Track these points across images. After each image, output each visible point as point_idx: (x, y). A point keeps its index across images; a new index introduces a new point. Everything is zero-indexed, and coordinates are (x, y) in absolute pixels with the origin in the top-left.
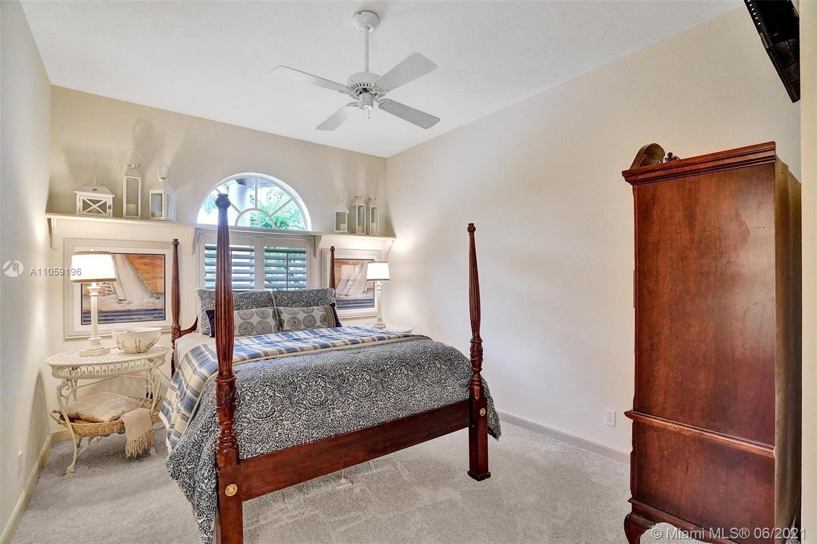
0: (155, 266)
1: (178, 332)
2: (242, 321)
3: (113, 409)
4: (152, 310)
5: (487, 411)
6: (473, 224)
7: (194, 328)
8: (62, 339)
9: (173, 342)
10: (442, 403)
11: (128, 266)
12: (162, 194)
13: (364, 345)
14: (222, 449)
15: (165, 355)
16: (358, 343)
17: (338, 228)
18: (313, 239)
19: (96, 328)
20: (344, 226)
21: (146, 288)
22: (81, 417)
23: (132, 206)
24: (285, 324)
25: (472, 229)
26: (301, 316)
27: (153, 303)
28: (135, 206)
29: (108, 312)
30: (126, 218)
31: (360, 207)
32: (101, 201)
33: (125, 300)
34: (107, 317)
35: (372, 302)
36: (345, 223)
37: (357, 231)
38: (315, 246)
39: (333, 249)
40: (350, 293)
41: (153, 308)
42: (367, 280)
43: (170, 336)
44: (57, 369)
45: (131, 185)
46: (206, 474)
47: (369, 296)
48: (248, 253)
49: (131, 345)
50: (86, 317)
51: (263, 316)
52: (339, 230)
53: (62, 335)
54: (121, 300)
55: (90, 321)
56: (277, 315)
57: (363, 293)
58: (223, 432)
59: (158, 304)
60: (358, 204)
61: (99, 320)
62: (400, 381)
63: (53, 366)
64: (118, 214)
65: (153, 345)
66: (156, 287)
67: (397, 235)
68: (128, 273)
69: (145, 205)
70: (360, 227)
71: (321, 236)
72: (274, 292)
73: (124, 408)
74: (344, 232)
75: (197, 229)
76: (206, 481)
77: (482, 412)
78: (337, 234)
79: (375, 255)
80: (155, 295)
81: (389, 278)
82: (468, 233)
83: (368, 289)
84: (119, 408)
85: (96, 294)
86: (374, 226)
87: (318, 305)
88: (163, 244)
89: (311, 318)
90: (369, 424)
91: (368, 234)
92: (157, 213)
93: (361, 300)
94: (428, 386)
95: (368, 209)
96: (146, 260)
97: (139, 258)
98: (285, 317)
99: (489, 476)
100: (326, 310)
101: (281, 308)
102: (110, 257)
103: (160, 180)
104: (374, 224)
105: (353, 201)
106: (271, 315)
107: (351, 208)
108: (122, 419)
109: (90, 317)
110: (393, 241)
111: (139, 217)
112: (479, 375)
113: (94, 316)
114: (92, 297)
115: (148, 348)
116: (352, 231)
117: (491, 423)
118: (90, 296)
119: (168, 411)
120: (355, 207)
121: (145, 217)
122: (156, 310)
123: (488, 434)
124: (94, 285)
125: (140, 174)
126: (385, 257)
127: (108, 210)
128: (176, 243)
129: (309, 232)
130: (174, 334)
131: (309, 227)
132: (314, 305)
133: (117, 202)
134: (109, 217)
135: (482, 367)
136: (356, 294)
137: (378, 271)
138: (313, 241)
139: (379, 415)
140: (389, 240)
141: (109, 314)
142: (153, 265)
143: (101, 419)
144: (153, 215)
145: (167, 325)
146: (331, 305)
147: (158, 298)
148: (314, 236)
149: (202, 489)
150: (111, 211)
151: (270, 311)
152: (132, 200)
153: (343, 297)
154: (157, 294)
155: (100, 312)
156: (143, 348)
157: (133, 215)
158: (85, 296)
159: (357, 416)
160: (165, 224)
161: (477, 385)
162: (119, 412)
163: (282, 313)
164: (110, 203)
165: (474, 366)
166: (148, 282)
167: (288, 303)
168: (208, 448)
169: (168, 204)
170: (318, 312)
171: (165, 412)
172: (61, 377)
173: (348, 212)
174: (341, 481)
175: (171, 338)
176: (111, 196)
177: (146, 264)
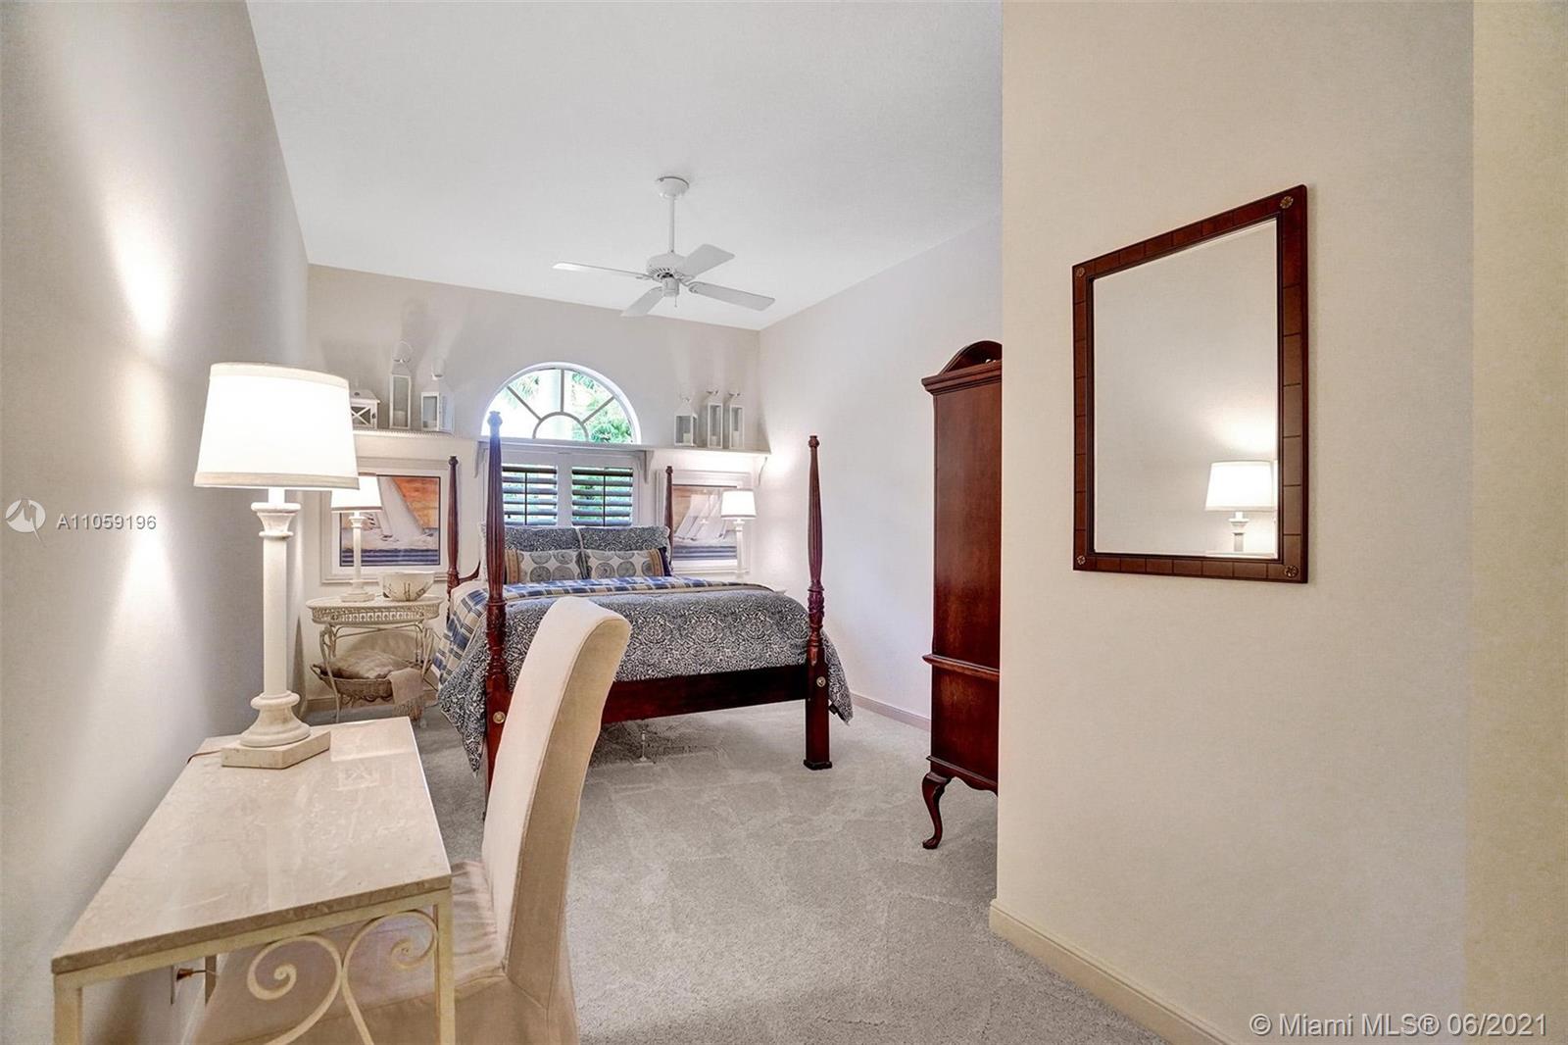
0: (427, 492)
1: (455, 580)
2: (536, 565)
3: (378, 666)
4: (422, 551)
5: (828, 680)
6: (815, 437)
7: (476, 575)
8: (318, 583)
9: (449, 592)
10: (763, 664)
11: (394, 490)
12: (436, 397)
13: (673, 590)
14: (491, 675)
15: (439, 604)
16: (667, 588)
17: (680, 440)
18: (642, 455)
19: (358, 572)
20: (689, 437)
21: (416, 521)
22: (344, 673)
23: (401, 414)
24: (593, 573)
25: (814, 443)
26: (615, 562)
27: (424, 542)
28: (404, 413)
29: (371, 551)
30: (393, 430)
31: (714, 408)
32: (363, 408)
33: (391, 537)
34: (372, 557)
35: (734, 552)
36: (689, 432)
37: (709, 443)
38: (645, 466)
39: (670, 470)
40: (698, 537)
41: (425, 548)
42: (722, 516)
43: (445, 586)
44: (319, 613)
45: (400, 387)
46: (475, 699)
47: (727, 541)
48: (550, 476)
49: (398, 590)
50: (346, 556)
51: (563, 560)
52: (682, 442)
53: (318, 580)
54: (386, 537)
55: (352, 562)
56: (581, 560)
57: (721, 536)
58: (493, 658)
59: (430, 543)
60: (710, 404)
61: (363, 561)
62: (705, 630)
63: (313, 609)
64: (383, 425)
65: (424, 592)
66: (429, 520)
67: (772, 451)
68: (395, 502)
69: (416, 412)
70: (714, 438)
71: (653, 452)
72: (581, 530)
73: (391, 668)
74: (688, 444)
75: (480, 442)
76: (475, 705)
77: (821, 681)
78: (676, 448)
79: (737, 480)
80: (427, 531)
81: (754, 514)
82: (809, 449)
83: (728, 531)
84: (384, 666)
85: (359, 525)
86: (735, 436)
87: (642, 549)
88: (437, 463)
89: (629, 565)
90: (661, 676)
91: (726, 447)
92: (430, 422)
93: (716, 547)
94: (744, 640)
95: (726, 410)
96: (418, 485)
97: (409, 482)
98: (593, 563)
99: (830, 766)
100: (651, 555)
101: (589, 551)
102: (375, 479)
103: (435, 378)
104: (737, 434)
105: (706, 398)
106: (575, 559)
107: (701, 411)
108: (389, 677)
109: (352, 556)
110: (766, 458)
111: (409, 428)
112: (818, 635)
113: (357, 556)
114: (355, 530)
115: (419, 596)
116: (701, 444)
117: (836, 698)
118: (352, 529)
119: (441, 662)
120: (706, 407)
121: (415, 429)
122: (427, 551)
123: (830, 712)
124: (357, 513)
125: (411, 371)
126: (754, 484)
127: (372, 420)
128: (454, 461)
129: (639, 446)
130: (450, 582)
131: (637, 439)
132: (636, 549)
133: (383, 408)
134: (373, 429)
135: (823, 623)
136: (708, 537)
137: (739, 504)
138: (643, 457)
139: (673, 666)
140: (761, 457)
141: (372, 554)
142: (424, 491)
143: (366, 675)
144: (426, 426)
145: (441, 571)
146: (659, 549)
147: (431, 535)
148: (645, 451)
149: (470, 711)
150: (376, 420)
151: (573, 554)
152: (400, 404)
153: (688, 542)
154: (430, 529)
155: (364, 551)
156: (413, 595)
157: (403, 425)
158: (345, 529)
159: (644, 663)
160: (441, 437)
161: (815, 646)
162: (386, 669)
163: (589, 557)
164: (374, 410)
165: (812, 621)
166: (420, 513)
167: (600, 545)
168: (477, 675)
169: (444, 412)
170: (639, 558)
171: (438, 664)
172: (324, 622)
173: (696, 416)
174: (641, 759)
175: (446, 588)
176: (376, 402)
177: (417, 490)
